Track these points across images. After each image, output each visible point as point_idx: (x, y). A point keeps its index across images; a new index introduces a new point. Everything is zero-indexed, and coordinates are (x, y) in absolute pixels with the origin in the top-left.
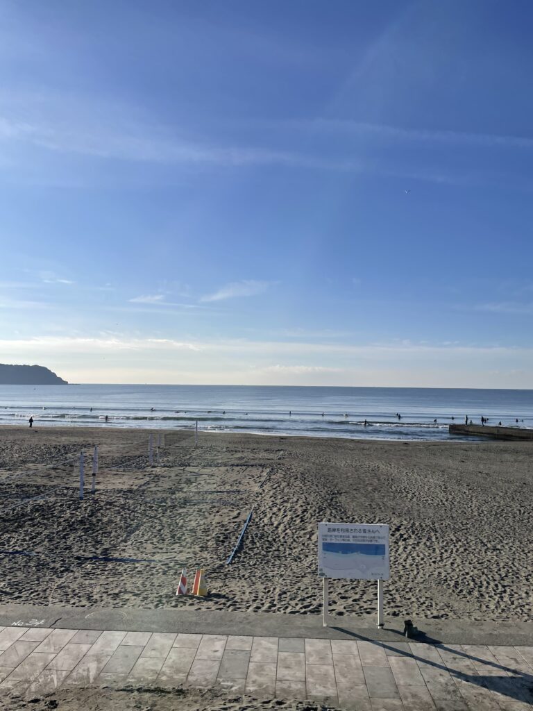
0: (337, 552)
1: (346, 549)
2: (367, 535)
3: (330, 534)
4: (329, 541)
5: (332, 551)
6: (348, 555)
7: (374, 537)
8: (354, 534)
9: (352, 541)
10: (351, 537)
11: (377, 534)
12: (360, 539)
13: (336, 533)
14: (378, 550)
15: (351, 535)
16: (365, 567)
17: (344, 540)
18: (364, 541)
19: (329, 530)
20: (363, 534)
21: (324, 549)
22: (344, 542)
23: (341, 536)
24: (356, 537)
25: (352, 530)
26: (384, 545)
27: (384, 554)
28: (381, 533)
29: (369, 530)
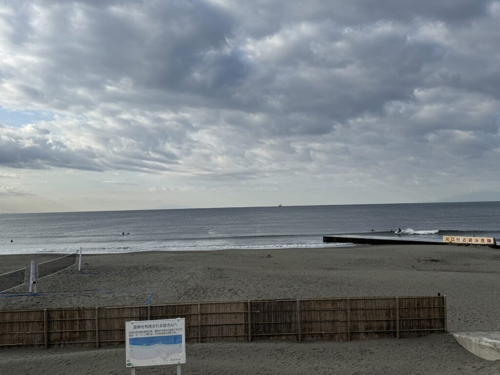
0: (141, 345)
1: (149, 341)
2: (167, 328)
3: (135, 330)
4: (134, 337)
5: (137, 345)
6: (152, 346)
7: (173, 330)
8: (156, 329)
9: (154, 335)
10: (154, 331)
11: (175, 327)
12: (161, 332)
13: (141, 329)
14: (175, 339)
15: (153, 330)
16: (165, 355)
17: (147, 334)
18: (164, 333)
19: (135, 327)
20: (163, 328)
21: (130, 344)
22: (148, 336)
23: (145, 332)
24: (158, 331)
25: (154, 325)
26: (181, 335)
27: (181, 342)
28: (178, 325)
29: (169, 324)
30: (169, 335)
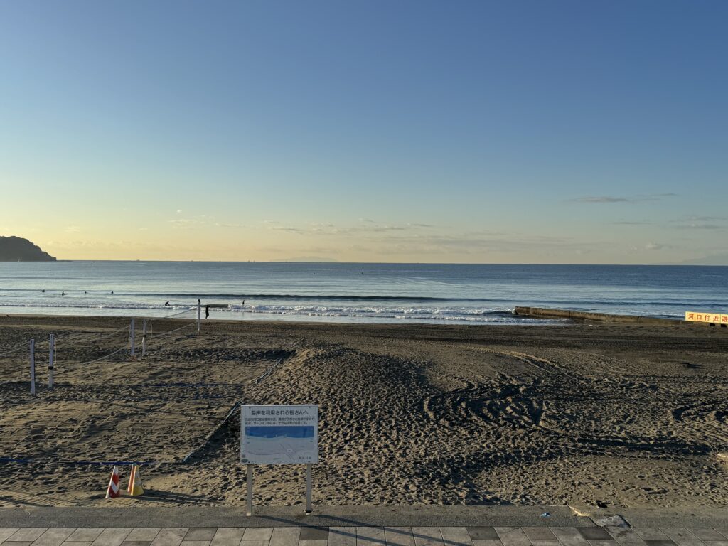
0: (262, 436)
1: (270, 432)
2: (294, 416)
3: (254, 417)
4: (252, 425)
5: (256, 435)
6: (273, 438)
7: (302, 419)
8: (280, 416)
9: (278, 425)
10: (277, 419)
11: (305, 416)
12: (287, 421)
13: (260, 416)
14: (306, 432)
15: (274, 416)
16: (292, 451)
17: (269, 423)
18: (291, 423)
19: (253, 413)
20: (289, 416)
21: (246, 434)
22: (270, 425)
23: (266, 419)
24: (282, 419)
25: (278, 412)
26: (313, 427)
27: (312, 435)
28: (309, 414)
29: (297, 412)
30: (298, 425)
